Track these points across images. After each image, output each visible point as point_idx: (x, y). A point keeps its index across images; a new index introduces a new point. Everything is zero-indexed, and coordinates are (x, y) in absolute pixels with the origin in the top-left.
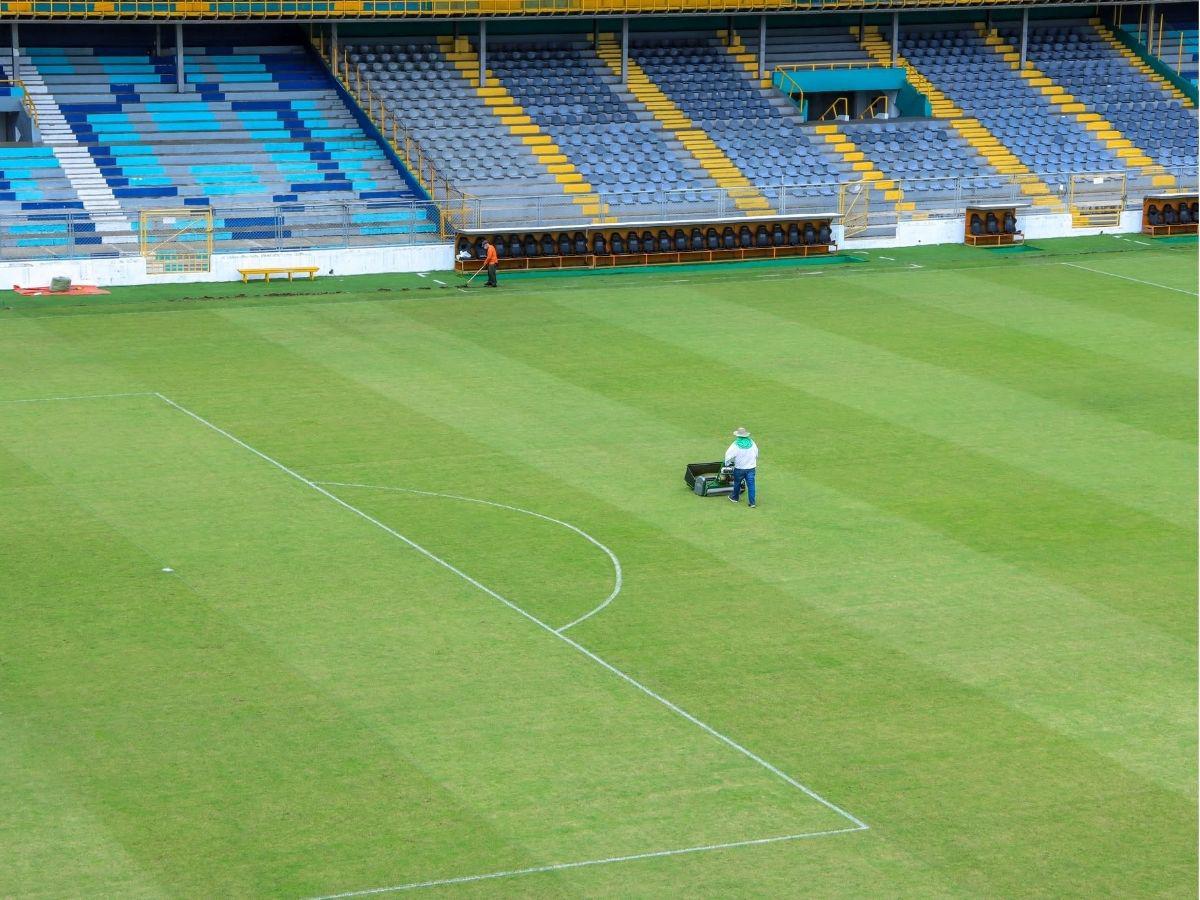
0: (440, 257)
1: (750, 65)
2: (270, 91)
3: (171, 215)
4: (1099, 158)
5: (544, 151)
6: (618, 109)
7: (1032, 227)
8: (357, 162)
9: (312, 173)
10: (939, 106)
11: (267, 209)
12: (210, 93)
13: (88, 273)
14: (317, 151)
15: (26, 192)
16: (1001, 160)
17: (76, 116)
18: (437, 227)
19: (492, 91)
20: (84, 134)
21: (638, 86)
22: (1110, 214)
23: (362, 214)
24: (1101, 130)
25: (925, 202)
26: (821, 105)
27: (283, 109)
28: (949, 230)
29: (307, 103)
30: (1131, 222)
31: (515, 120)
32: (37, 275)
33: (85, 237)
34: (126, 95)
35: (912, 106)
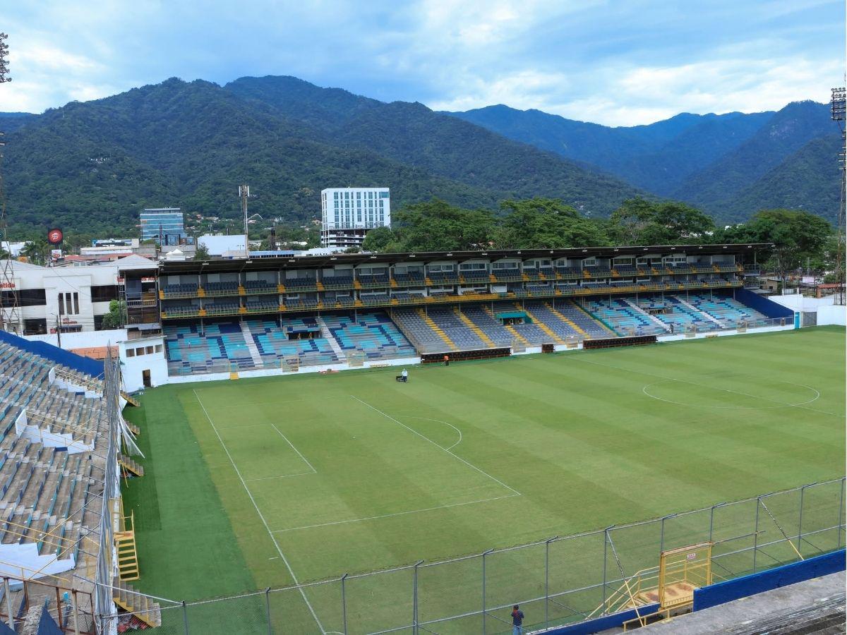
0: (417, 360)
1: (490, 313)
2: (376, 323)
3: (354, 353)
4: (572, 332)
5: (441, 334)
6: (460, 324)
7: (557, 348)
8: (397, 339)
9: (386, 341)
10: (534, 320)
11: (377, 351)
12: (363, 324)
13: (336, 367)
14: (388, 337)
15: (321, 349)
16: (550, 333)
17: (332, 331)
18: (416, 353)
19: (429, 321)
20: (334, 335)
21: (463, 318)
22: (575, 345)
23: (398, 351)
24: (572, 325)
25: (532, 343)
26: (506, 321)
27: (380, 327)
28: (538, 350)
29: (385, 326)
30: (580, 346)
31: (435, 328)
32: (323, 368)
33: (335, 359)
34: (344, 325)
35: (528, 321)
